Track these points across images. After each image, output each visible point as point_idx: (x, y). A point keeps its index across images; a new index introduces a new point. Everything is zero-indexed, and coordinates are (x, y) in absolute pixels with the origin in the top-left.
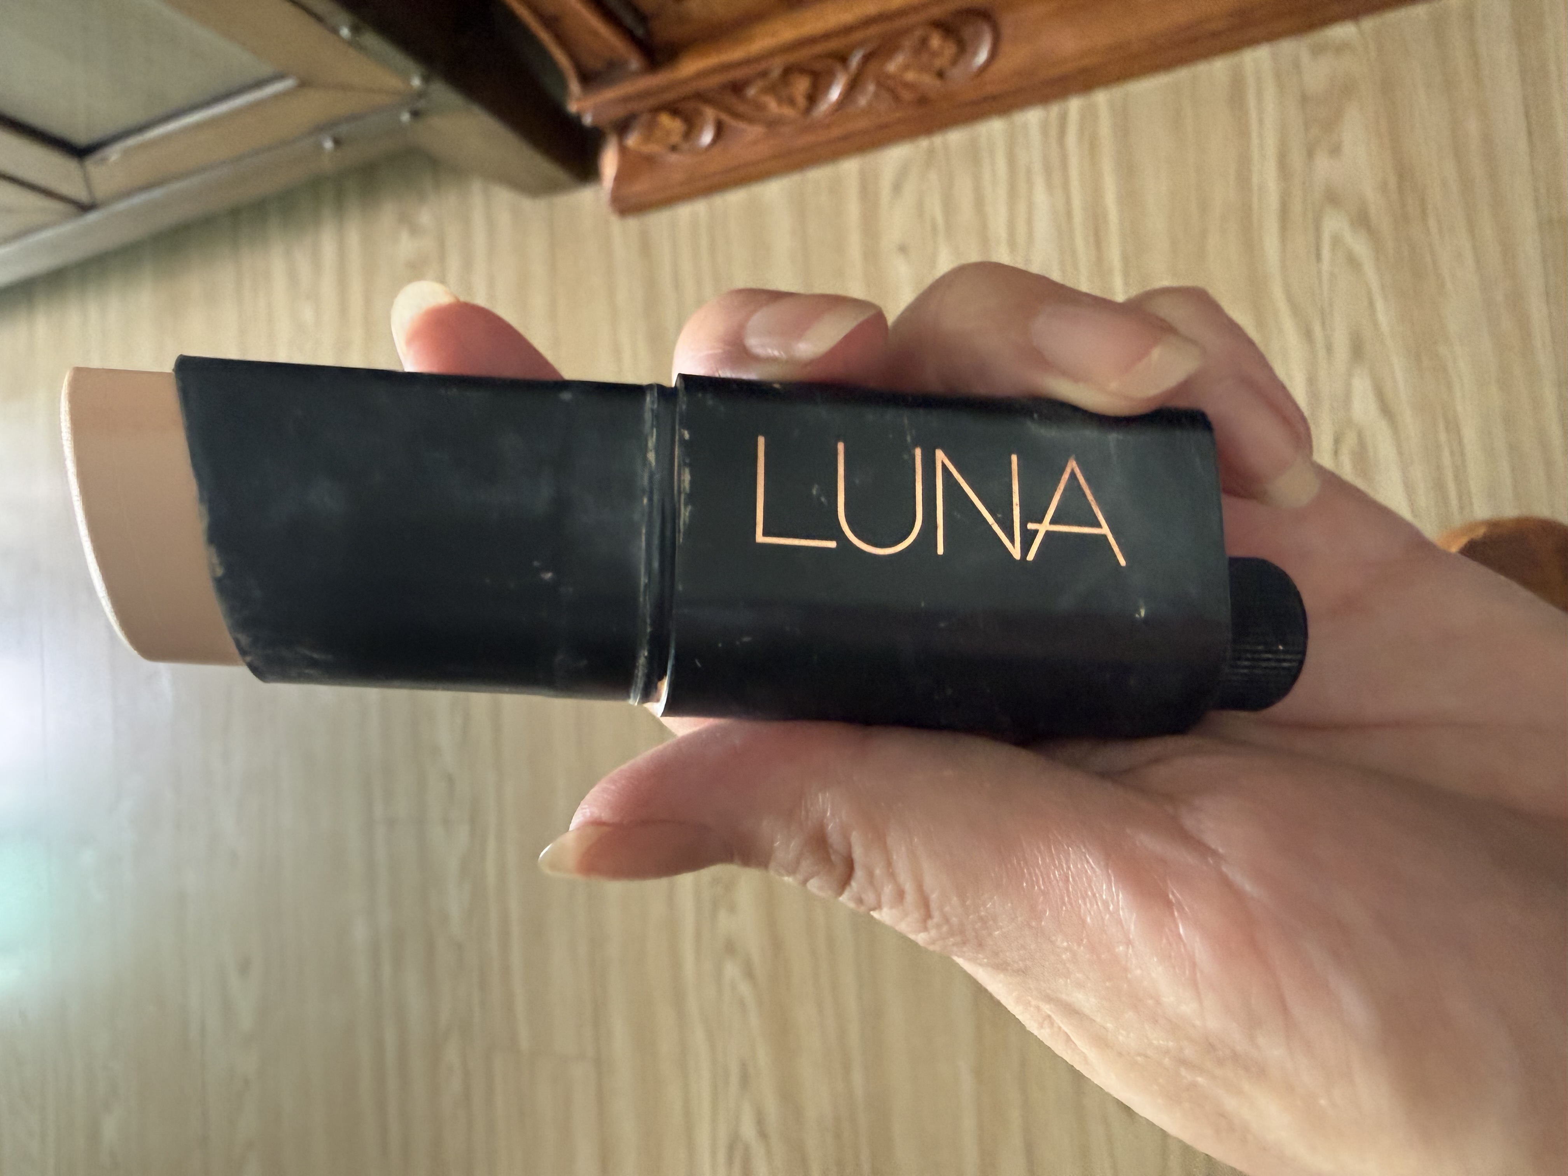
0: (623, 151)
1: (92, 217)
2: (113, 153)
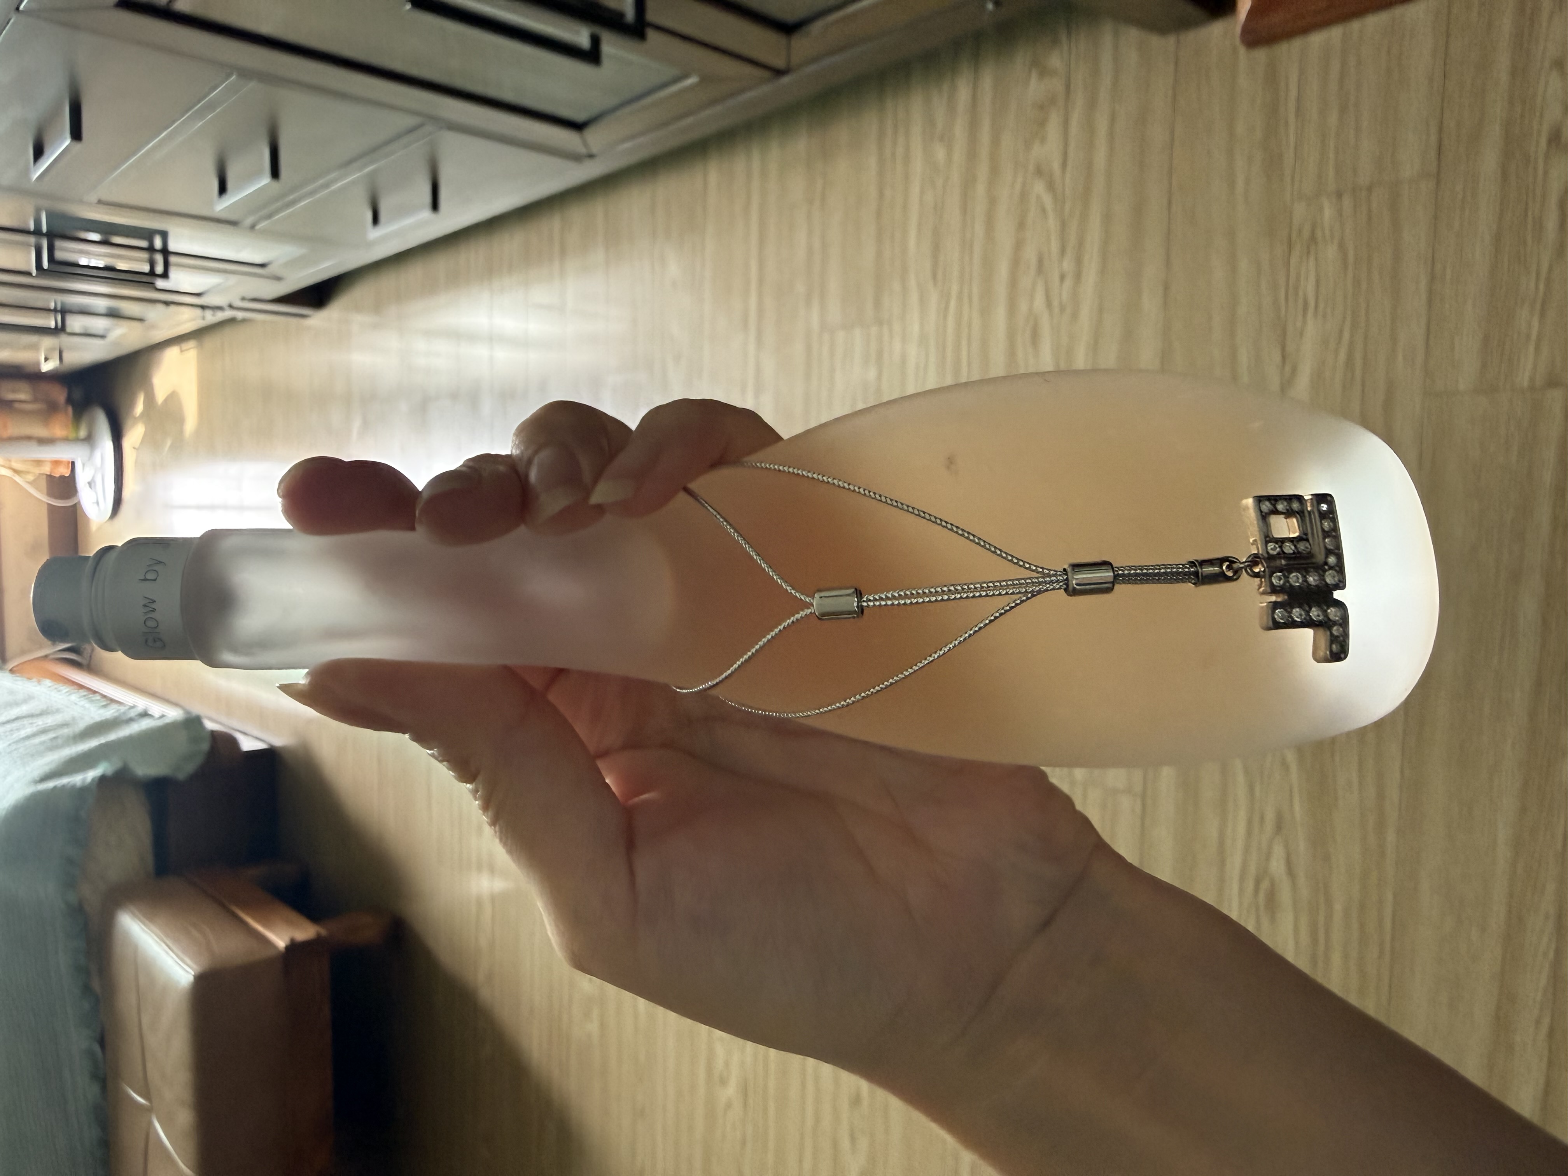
1: (785, 80)
2: (816, 27)
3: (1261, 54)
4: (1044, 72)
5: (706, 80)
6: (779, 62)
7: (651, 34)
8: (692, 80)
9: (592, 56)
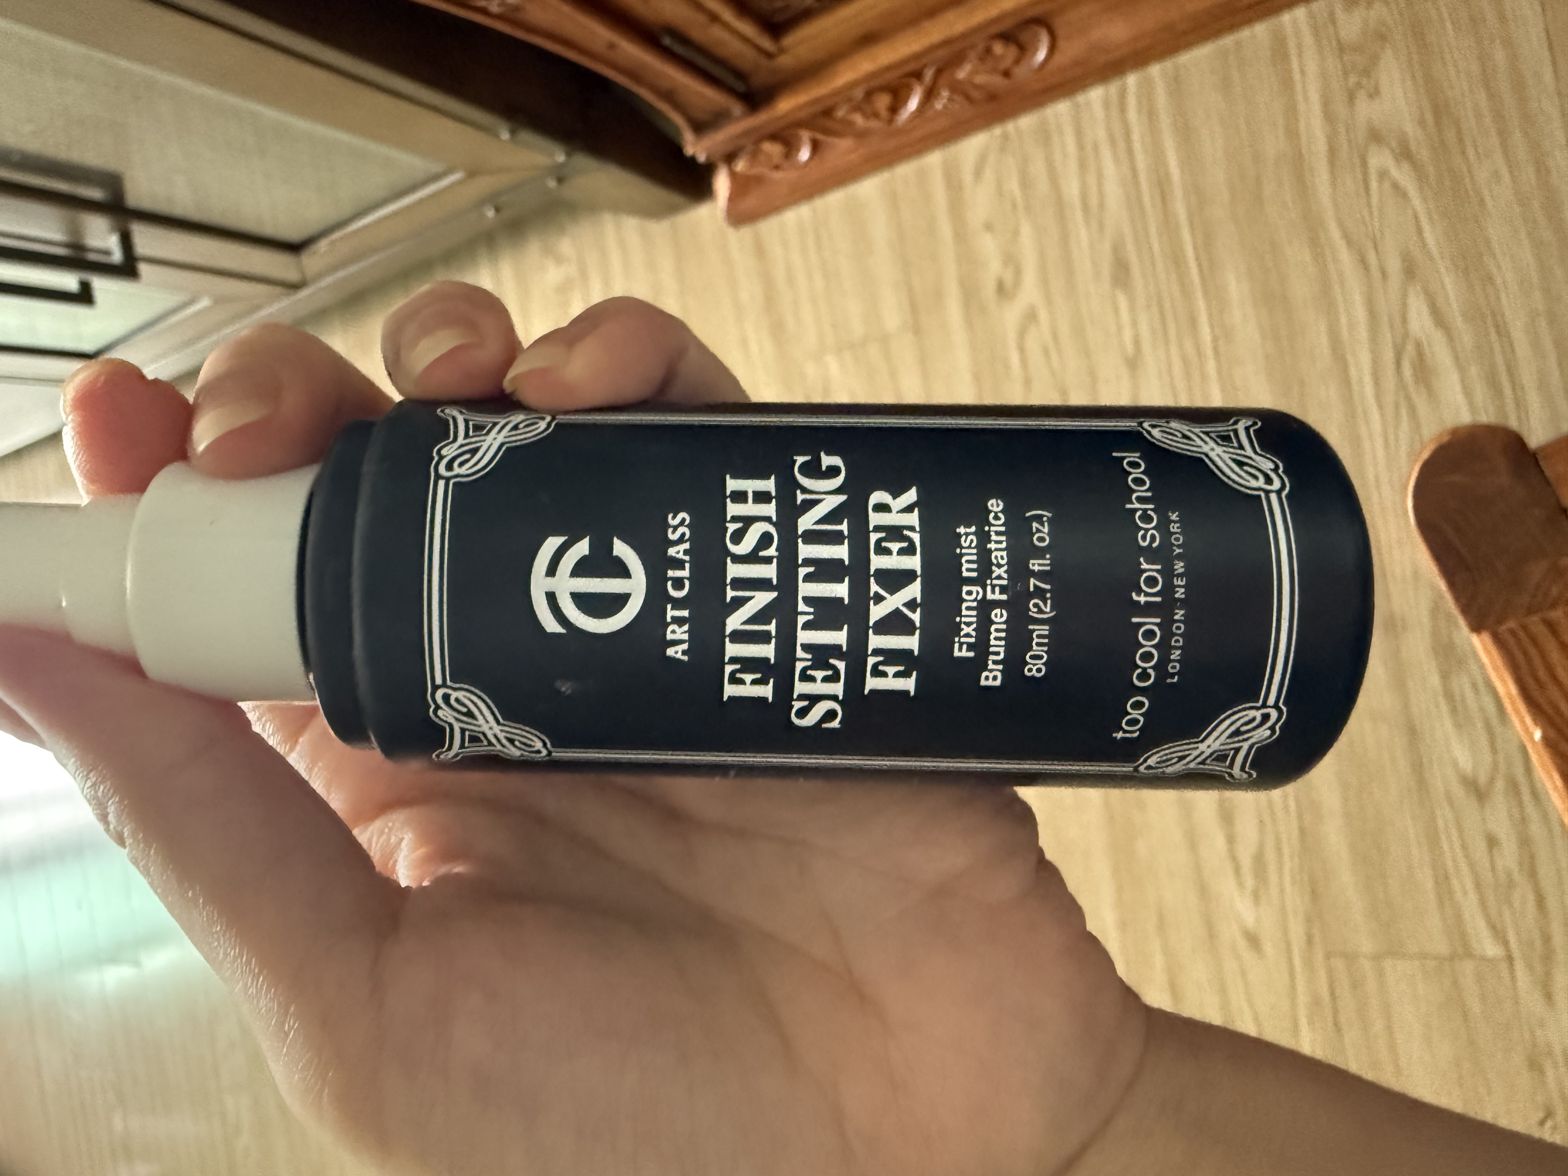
0: (733, 175)
1: (304, 293)
2: (323, 245)
3: (746, 232)
4: (559, 260)
5: (219, 301)
6: (292, 275)
7: (143, 268)
8: (204, 303)
9: (84, 296)
